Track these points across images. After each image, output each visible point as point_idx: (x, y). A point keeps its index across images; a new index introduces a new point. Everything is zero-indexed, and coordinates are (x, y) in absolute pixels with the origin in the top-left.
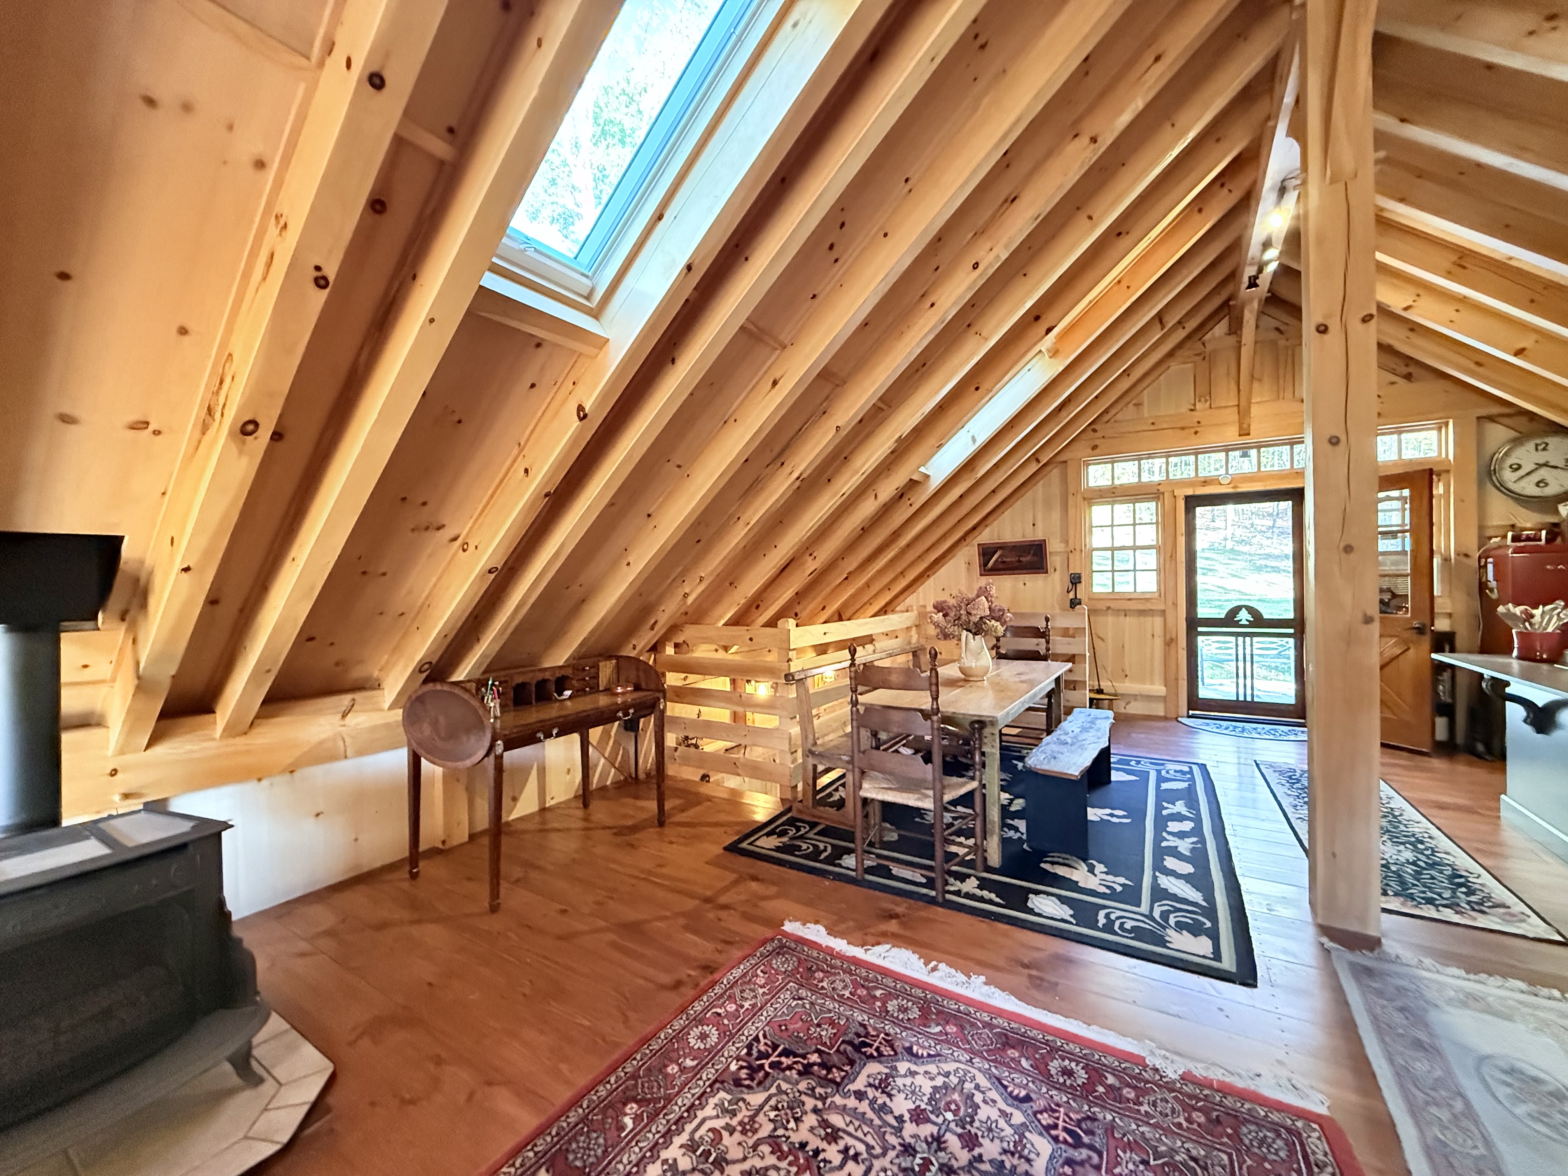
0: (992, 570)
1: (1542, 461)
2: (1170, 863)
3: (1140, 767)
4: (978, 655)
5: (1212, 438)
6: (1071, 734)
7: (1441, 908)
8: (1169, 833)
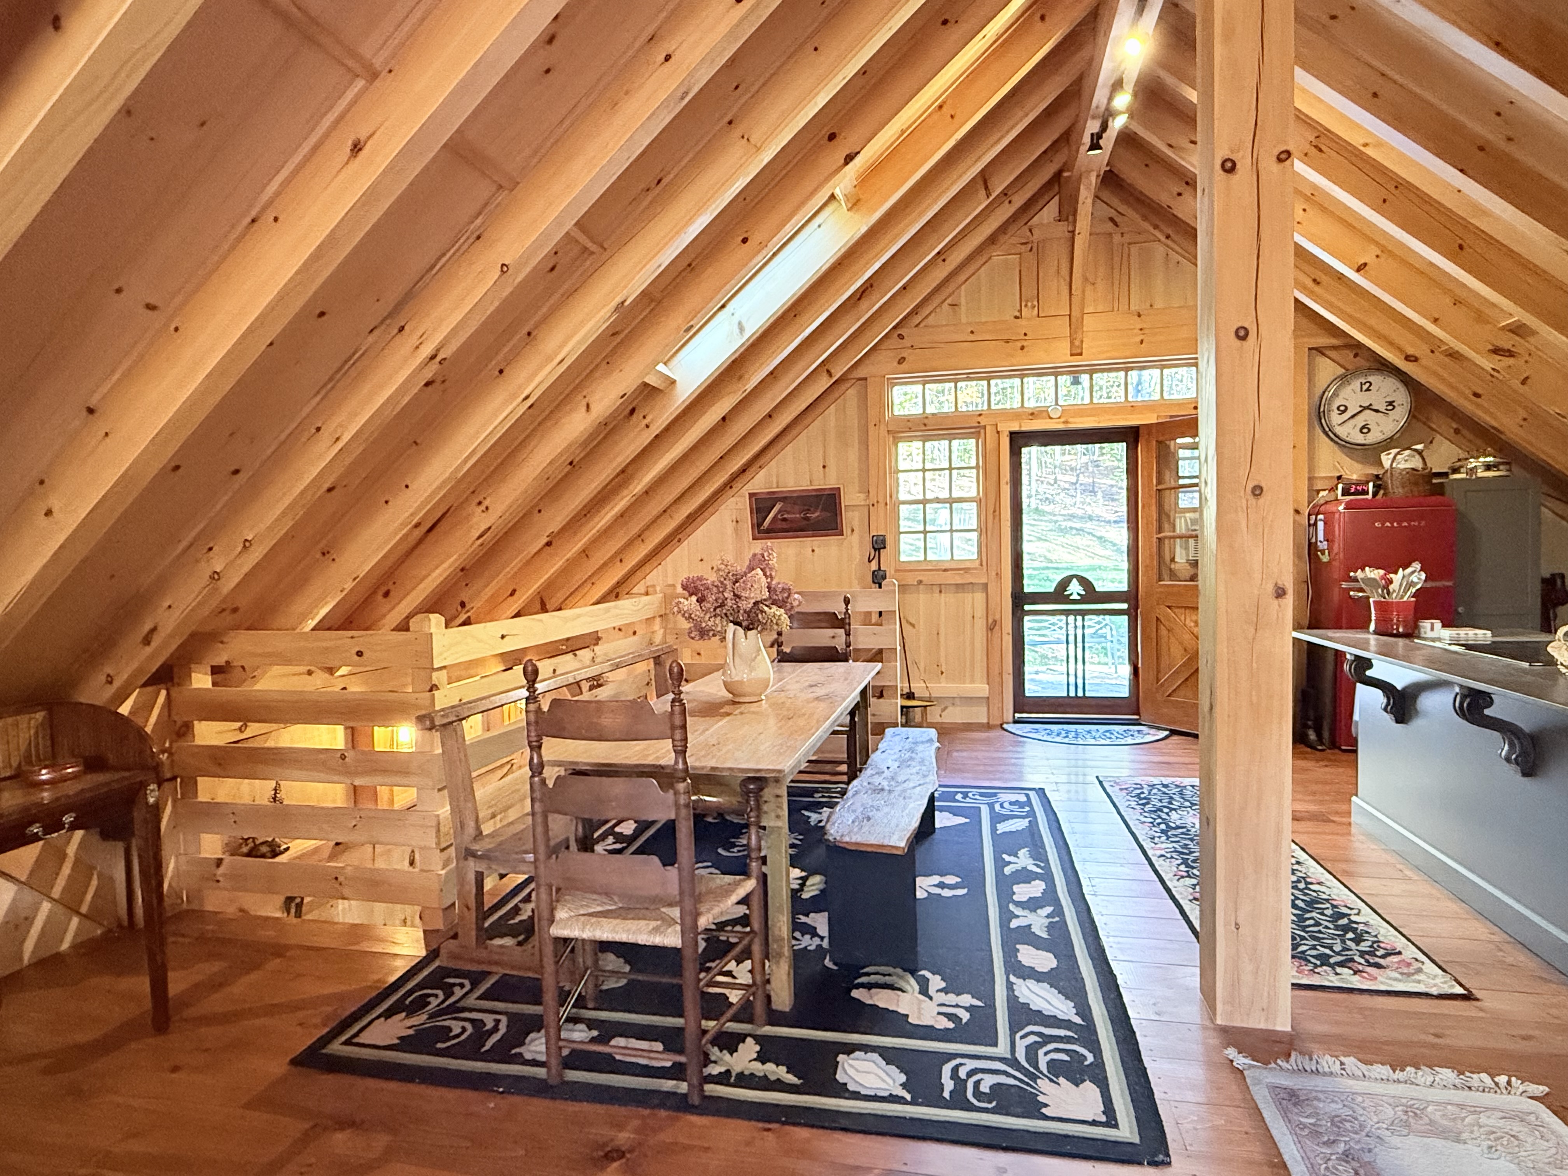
0: (769, 531)
1: (1366, 404)
2: (1028, 955)
3: (969, 803)
4: (751, 662)
5: (1039, 356)
6: (887, 773)
7: (1339, 970)
8: (1018, 904)
